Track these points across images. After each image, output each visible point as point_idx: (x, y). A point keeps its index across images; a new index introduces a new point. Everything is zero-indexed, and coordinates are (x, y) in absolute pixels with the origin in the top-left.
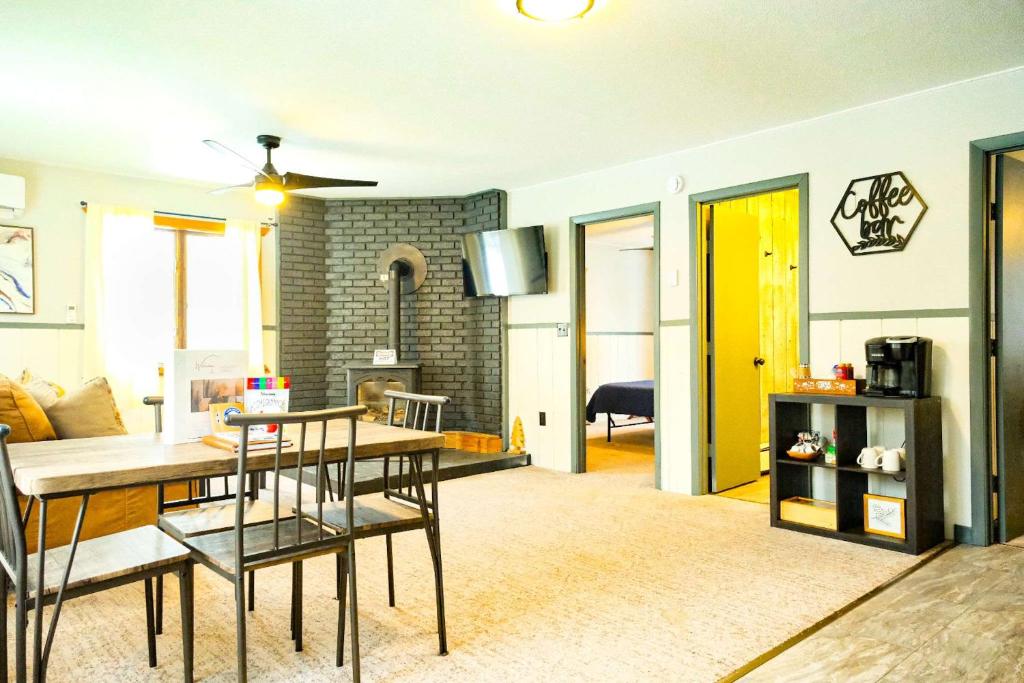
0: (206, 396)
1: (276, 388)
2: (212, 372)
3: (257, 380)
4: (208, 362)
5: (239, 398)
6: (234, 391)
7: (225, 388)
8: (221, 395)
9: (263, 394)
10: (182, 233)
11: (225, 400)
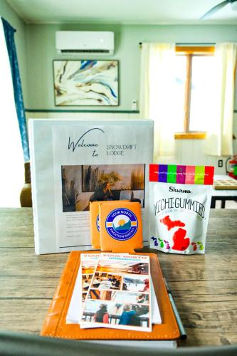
0: (86, 190)
1: (192, 183)
2: (95, 155)
3: (164, 168)
4: (87, 140)
5: (137, 194)
6: (128, 183)
7: (116, 179)
8: (109, 187)
9: (171, 189)
10: (191, 56)
11: (115, 196)
